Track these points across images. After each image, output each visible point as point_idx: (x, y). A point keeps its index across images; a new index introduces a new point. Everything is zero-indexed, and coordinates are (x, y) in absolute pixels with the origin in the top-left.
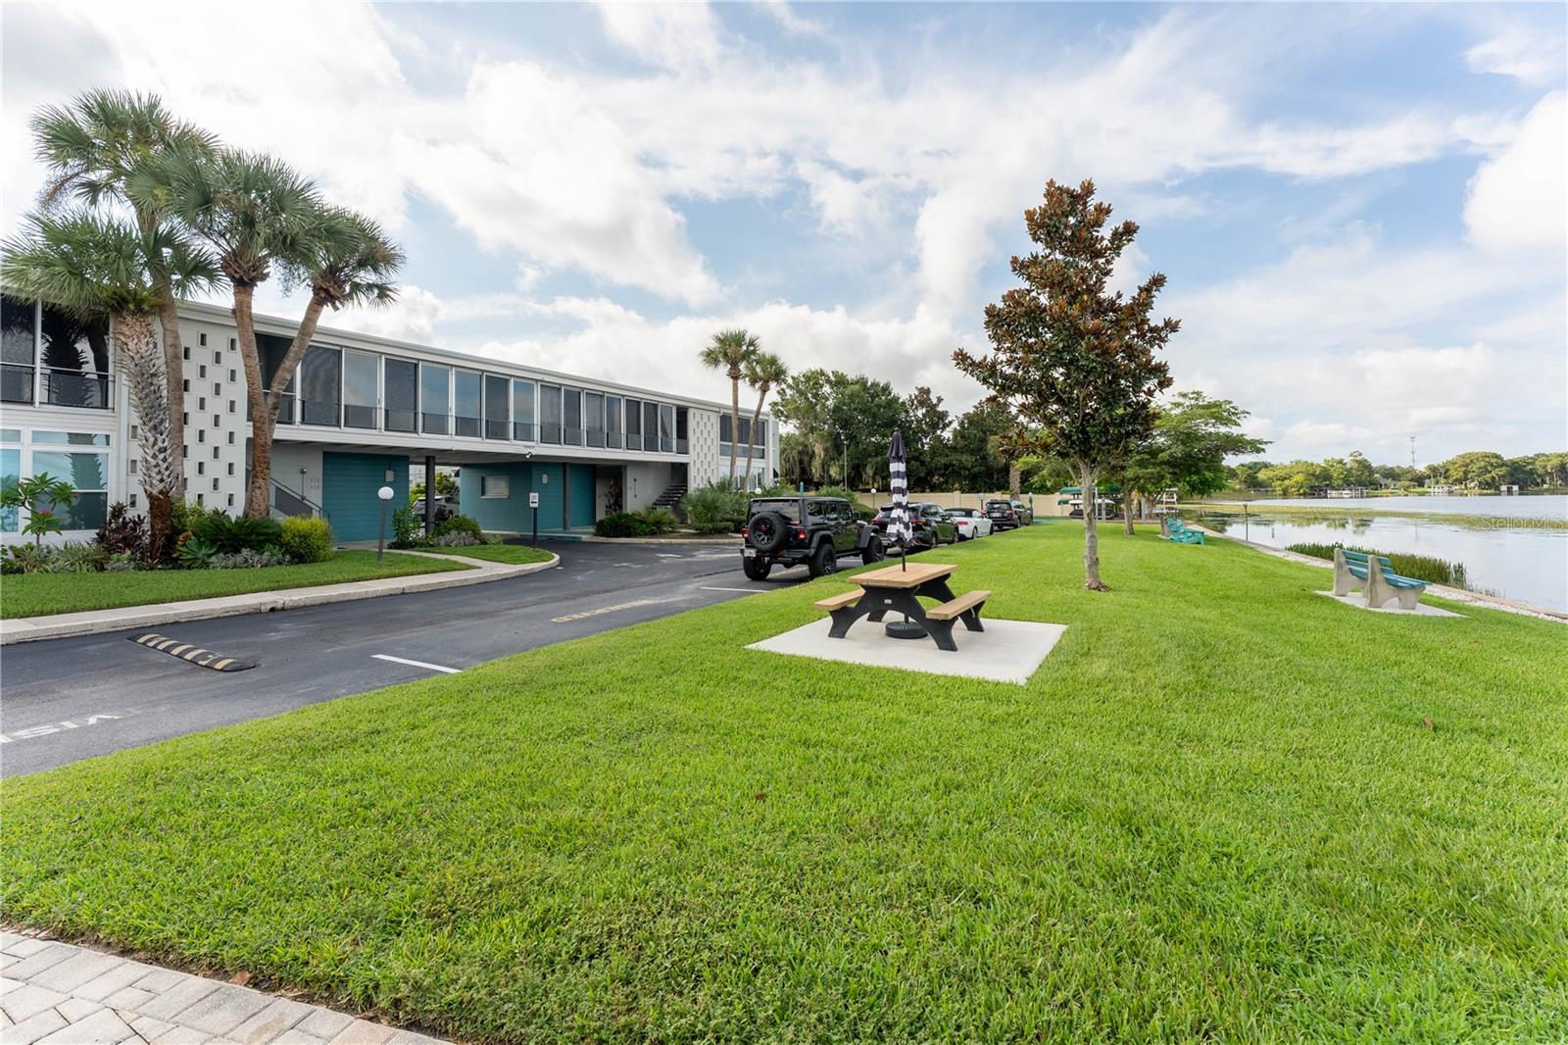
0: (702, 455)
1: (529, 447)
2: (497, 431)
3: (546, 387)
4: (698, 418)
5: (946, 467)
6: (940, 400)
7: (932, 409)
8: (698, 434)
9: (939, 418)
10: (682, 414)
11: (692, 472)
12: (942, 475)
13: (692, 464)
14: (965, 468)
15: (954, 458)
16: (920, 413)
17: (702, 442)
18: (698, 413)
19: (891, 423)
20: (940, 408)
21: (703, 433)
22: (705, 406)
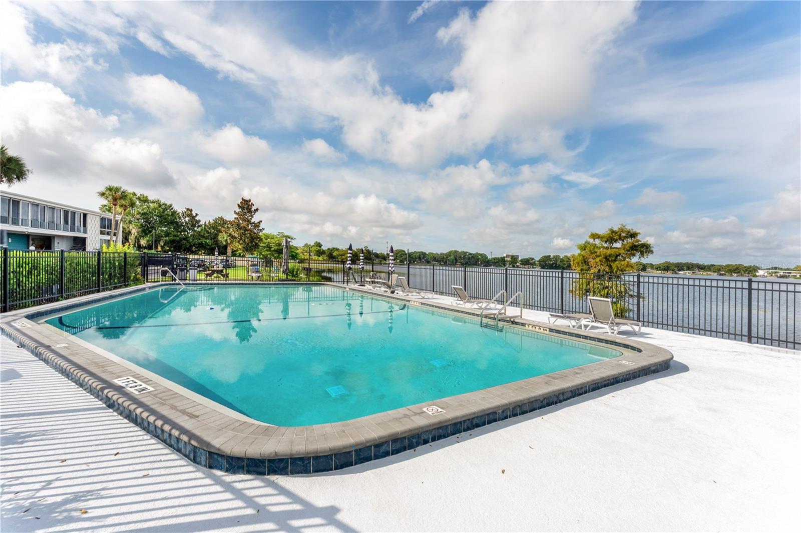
0: (93, 234)
1: (27, 229)
2: (15, 222)
3: (34, 204)
4: (91, 218)
5: (199, 244)
6: (197, 215)
7: (193, 218)
8: (91, 225)
9: (196, 222)
10: (85, 215)
11: (88, 242)
12: (197, 248)
13: (89, 238)
14: (208, 245)
15: (203, 241)
16: (187, 219)
17: (93, 229)
18: (92, 216)
19: (173, 222)
20: (197, 218)
21: (93, 225)
22: (94, 213)
